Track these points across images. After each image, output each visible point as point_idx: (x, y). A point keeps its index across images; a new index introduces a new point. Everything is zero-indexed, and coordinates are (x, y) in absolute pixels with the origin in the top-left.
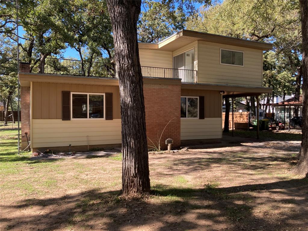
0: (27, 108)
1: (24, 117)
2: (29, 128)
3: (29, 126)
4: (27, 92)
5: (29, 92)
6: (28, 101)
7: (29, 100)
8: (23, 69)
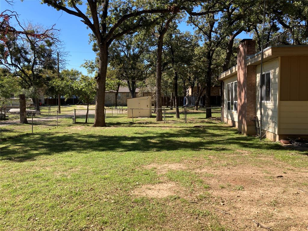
0: (253, 90)
1: (250, 99)
2: (254, 111)
3: (254, 110)
4: (253, 71)
5: (255, 71)
6: (254, 82)
7: (254, 80)
8: (249, 46)
